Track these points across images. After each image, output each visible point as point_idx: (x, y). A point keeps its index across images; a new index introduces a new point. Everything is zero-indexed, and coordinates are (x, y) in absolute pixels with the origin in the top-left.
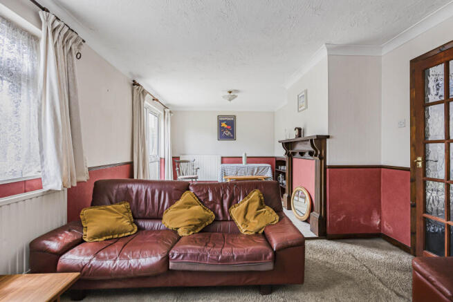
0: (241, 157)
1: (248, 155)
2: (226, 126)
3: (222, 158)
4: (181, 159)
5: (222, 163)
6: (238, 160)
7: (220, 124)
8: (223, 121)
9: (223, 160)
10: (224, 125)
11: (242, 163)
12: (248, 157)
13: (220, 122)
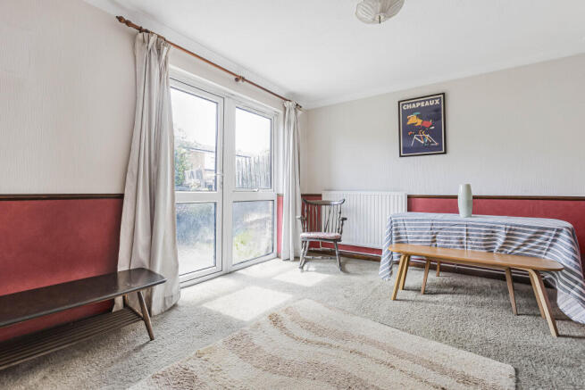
0: (456, 197)
1: (475, 193)
2: (419, 122)
3: (409, 197)
4: (324, 199)
5: (408, 211)
6: (446, 203)
7: (406, 120)
8: (411, 111)
9: (412, 203)
10: (414, 120)
11: (456, 211)
12: (475, 197)
13: (404, 115)
